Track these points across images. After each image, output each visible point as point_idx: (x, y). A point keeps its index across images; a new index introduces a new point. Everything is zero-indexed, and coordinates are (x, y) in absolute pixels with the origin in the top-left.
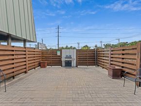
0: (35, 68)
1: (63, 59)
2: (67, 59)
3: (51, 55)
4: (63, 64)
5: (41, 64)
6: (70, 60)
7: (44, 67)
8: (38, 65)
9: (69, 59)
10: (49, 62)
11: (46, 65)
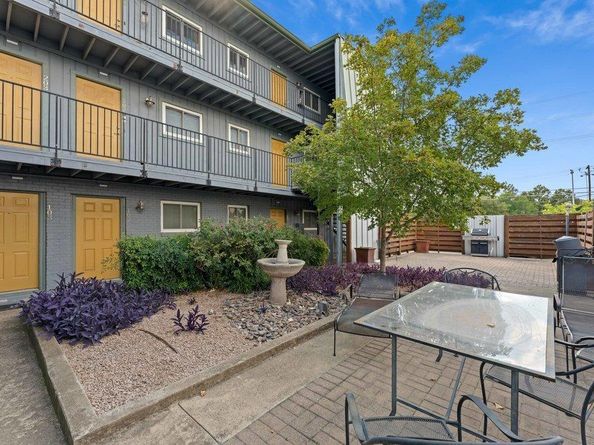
0: (398, 253)
1: (467, 237)
2: (475, 238)
3: (438, 229)
4: (468, 248)
5: (418, 246)
6: (485, 238)
7: (424, 251)
8: (411, 247)
9: (479, 238)
10: (433, 243)
11: (428, 247)
